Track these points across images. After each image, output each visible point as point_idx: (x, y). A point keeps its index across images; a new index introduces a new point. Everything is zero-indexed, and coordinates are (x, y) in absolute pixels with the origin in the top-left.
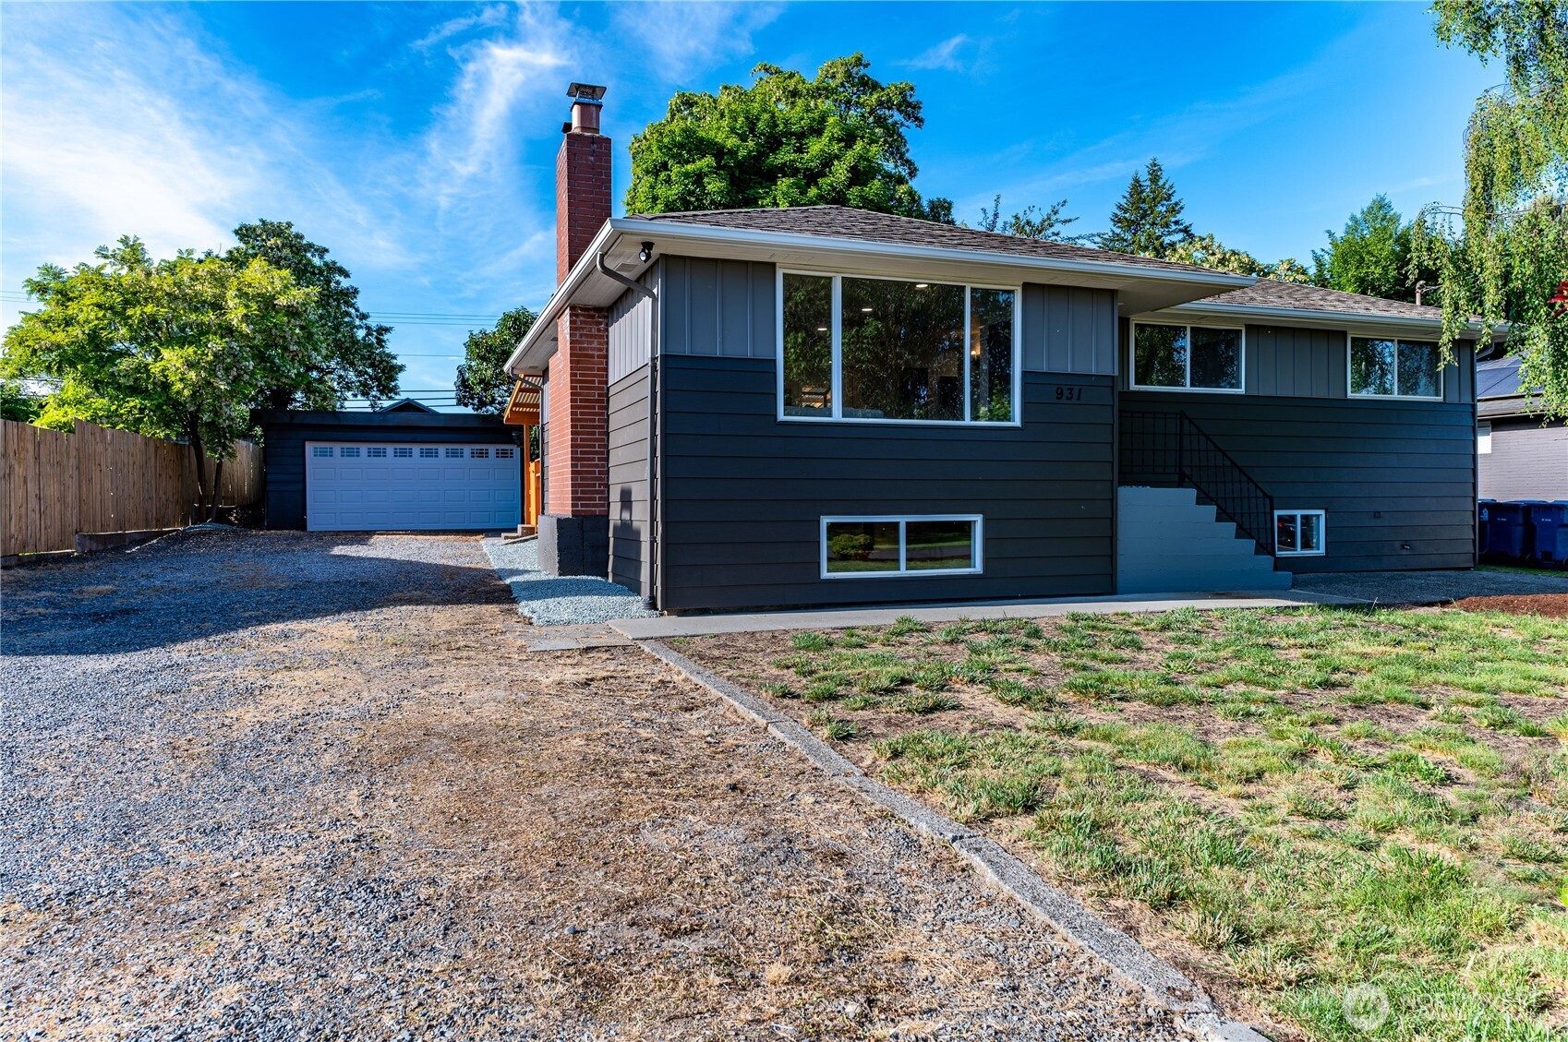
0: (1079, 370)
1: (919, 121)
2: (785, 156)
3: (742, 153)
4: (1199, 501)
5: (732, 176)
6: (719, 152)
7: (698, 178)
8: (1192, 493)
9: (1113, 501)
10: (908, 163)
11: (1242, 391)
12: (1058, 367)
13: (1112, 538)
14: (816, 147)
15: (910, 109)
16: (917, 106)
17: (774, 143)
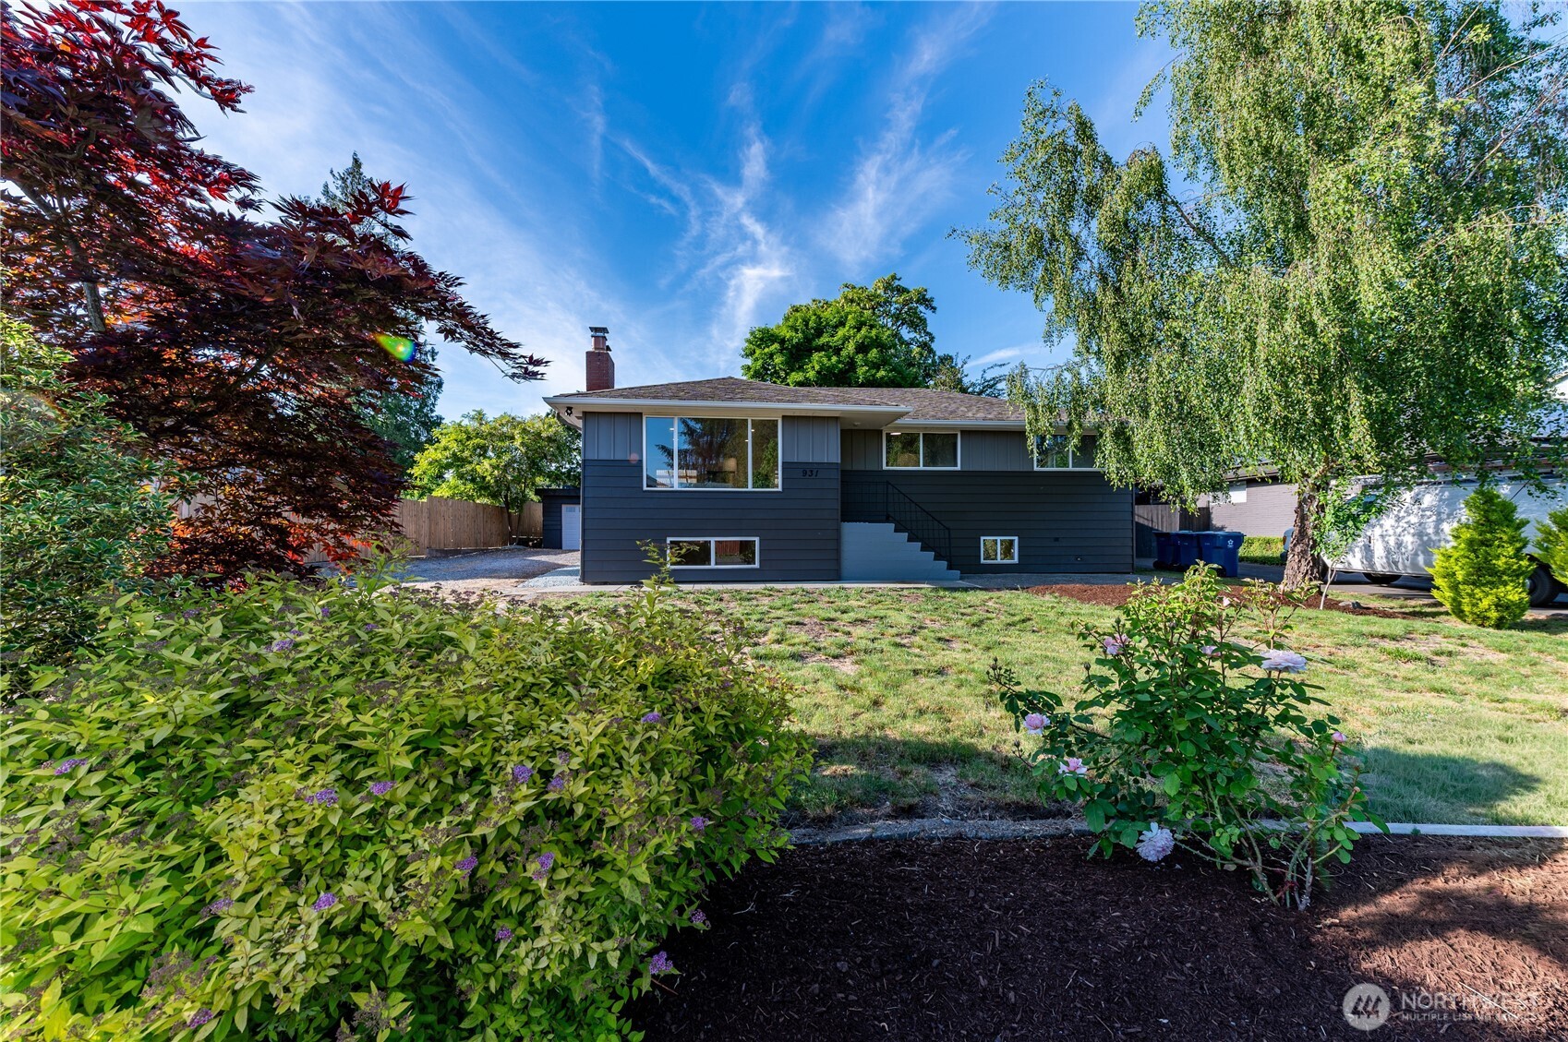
0: (817, 460)
1: (934, 309)
2: (824, 339)
3: (795, 341)
4: (896, 530)
5: (791, 353)
6: (782, 341)
7: (771, 356)
8: (892, 526)
9: (838, 531)
10: (928, 334)
11: (958, 468)
12: (803, 459)
13: (838, 550)
14: (841, 332)
15: (924, 300)
16: (932, 300)
17: (819, 333)
